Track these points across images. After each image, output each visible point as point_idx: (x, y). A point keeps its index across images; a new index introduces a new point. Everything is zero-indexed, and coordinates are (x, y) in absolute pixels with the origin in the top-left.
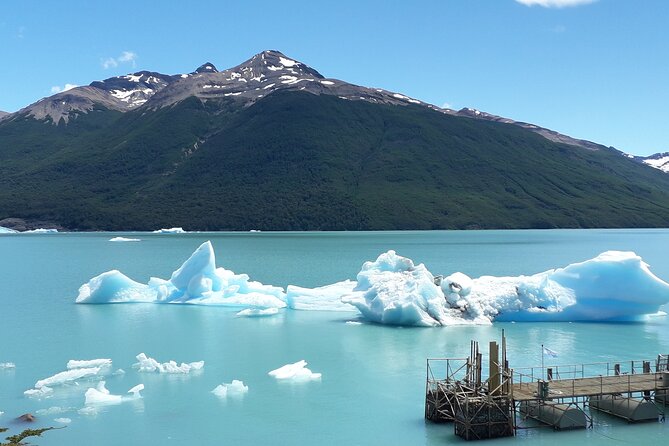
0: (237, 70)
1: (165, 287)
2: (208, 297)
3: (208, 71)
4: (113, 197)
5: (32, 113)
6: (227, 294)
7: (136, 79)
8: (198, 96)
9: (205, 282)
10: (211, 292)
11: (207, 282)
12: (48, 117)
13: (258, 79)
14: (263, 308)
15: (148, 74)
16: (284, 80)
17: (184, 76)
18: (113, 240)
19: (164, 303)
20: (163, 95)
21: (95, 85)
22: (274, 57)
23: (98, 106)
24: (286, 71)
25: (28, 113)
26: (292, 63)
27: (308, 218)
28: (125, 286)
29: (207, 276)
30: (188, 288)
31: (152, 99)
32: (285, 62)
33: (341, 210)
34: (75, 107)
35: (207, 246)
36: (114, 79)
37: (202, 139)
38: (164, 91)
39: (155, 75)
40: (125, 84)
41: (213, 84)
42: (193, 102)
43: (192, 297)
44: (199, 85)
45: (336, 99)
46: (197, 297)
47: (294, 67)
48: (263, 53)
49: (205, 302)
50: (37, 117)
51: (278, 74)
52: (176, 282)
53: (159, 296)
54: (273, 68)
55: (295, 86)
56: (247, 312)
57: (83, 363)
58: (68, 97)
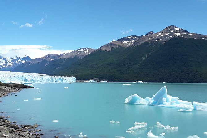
0: (160, 32)
1: (151, 100)
2: (165, 104)
3: (151, 33)
4: (122, 72)
5: (102, 49)
6: (172, 104)
7: (130, 38)
8: (148, 41)
9: (164, 99)
10: (166, 103)
11: (165, 99)
12: (106, 50)
13: (167, 35)
14: (187, 109)
15: (133, 36)
16: (176, 34)
17: (144, 36)
18: (124, 85)
19: (151, 105)
20: (138, 42)
21: (118, 40)
22: (172, 27)
23: (119, 46)
24: (176, 31)
25: (101, 49)
26: (178, 29)
27: (183, 78)
28: (139, 99)
29: (165, 97)
30: (158, 101)
31: (134, 43)
32: (176, 29)
33: (195, 76)
34: (113, 47)
35: (165, 88)
36: (124, 38)
37: (148, 54)
38: (138, 40)
39: (135, 36)
40: (126, 39)
41: (152, 37)
42: (146, 43)
43: (160, 104)
44: (148, 38)
45: (194, 39)
46: (161, 104)
47: (179, 30)
48: (169, 26)
49: (164, 105)
50: (103, 50)
51: (174, 32)
52: (154, 99)
53: (149, 103)
54: (172, 31)
55: (179, 36)
56: (181, 110)
57: (139, 123)
58: (111, 44)
